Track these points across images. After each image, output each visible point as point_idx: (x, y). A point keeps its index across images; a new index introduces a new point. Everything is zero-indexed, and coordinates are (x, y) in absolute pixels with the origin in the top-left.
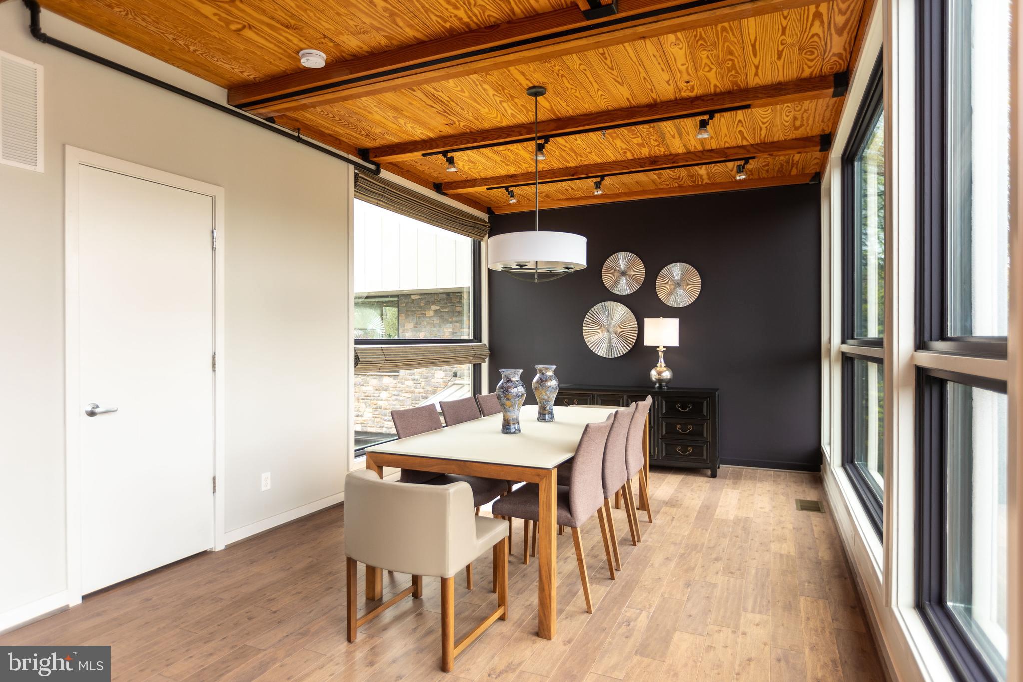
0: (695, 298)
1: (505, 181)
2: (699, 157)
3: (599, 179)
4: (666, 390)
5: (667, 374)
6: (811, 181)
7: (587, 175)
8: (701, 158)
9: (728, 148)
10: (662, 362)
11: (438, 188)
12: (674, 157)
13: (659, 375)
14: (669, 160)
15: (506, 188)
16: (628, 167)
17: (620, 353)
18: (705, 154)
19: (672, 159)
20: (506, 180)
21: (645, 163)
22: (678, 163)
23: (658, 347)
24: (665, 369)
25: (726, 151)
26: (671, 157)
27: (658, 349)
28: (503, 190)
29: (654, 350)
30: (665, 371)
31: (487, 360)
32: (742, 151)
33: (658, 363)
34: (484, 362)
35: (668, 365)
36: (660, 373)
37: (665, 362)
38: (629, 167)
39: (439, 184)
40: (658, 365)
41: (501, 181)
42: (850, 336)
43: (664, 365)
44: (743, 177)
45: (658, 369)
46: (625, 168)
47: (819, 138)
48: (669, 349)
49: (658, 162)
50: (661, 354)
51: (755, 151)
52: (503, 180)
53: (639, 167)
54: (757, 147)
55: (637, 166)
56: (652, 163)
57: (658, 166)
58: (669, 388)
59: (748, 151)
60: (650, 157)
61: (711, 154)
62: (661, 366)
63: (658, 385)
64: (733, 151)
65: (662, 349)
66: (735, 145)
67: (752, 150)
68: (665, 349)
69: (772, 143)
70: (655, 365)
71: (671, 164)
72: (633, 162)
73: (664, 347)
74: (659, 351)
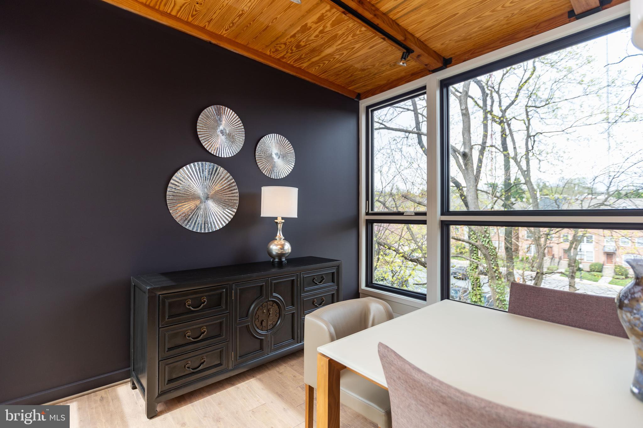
5: (288, 247)
6: (356, 98)
10: (280, 235)
17: (221, 223)
23: (276, 218)
24: (285, 242)
27: (276, 221)
29: (272, 221)
30: (285, 244)
33: (276, 235)
35: (288, 238)
36: (280, 246)
37: (284, 235)
40: (276, 238)
43: (282, 237)
45: (277, 242)
48: (287, 220)
50: (280, 226)
51: (419, 45)
61: (398, 28)
62: (280, 239)
63: (277, 260)
64: (409, 36)
65: (279, 220)
67: (417, 43)
68: (283, 221)
70: (273, 238)
73: (283, 218)
74: (277, 223)
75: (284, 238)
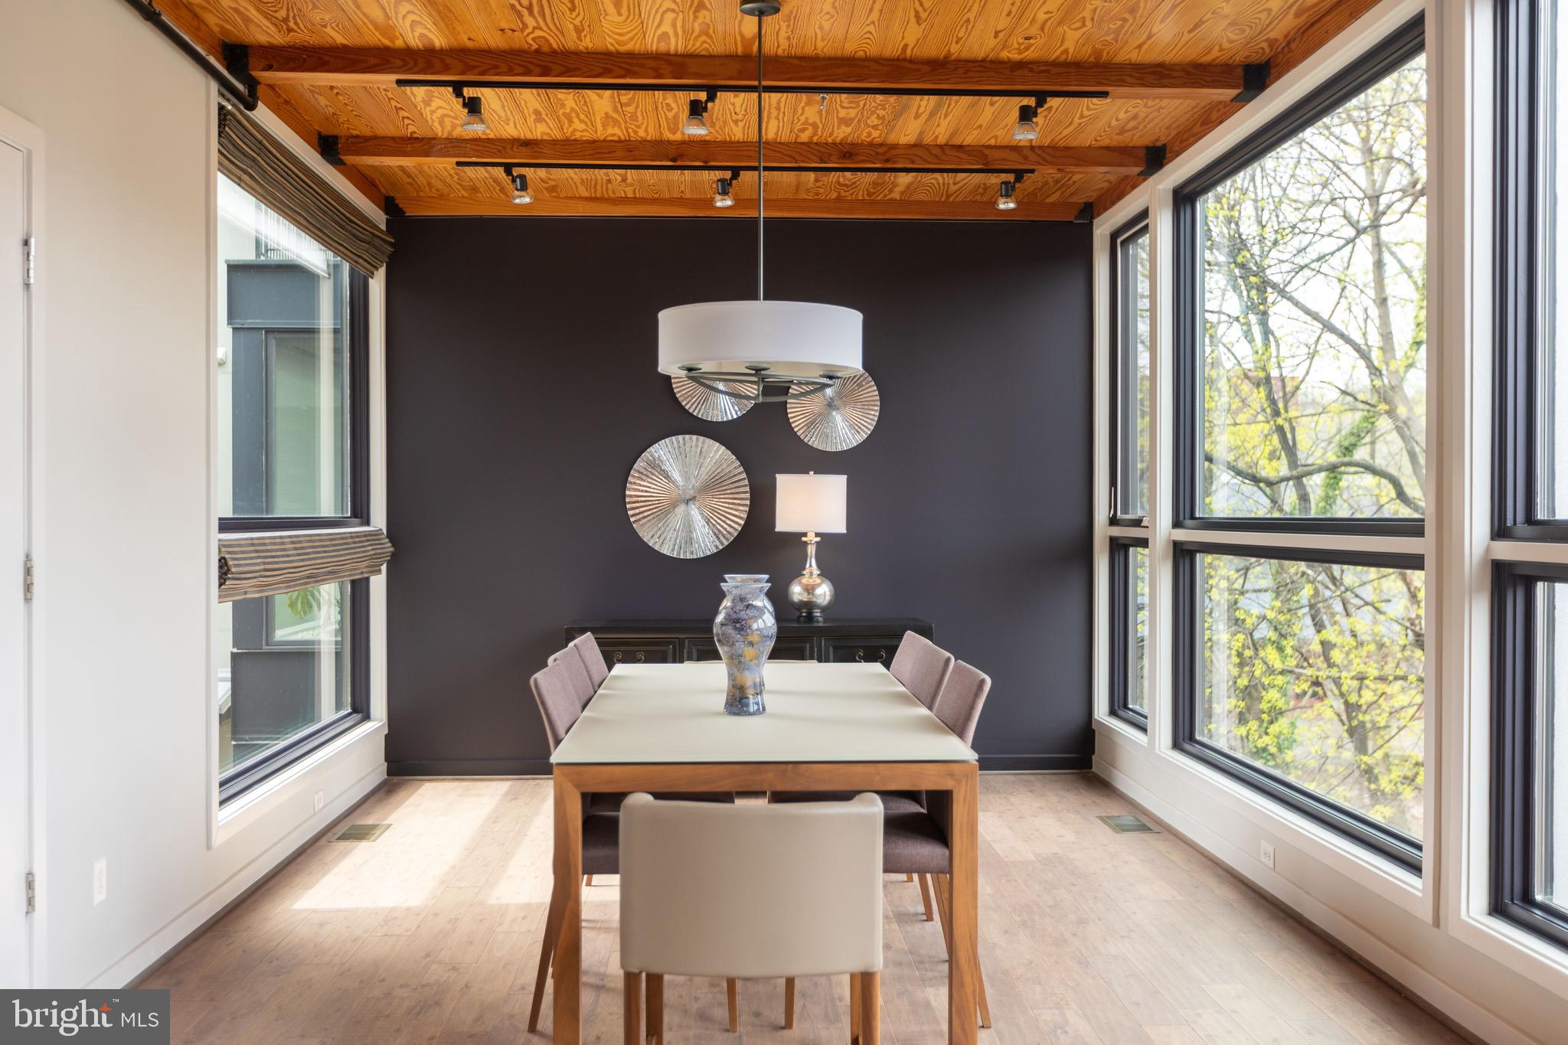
0: (866, 433)
1: (510, 152)
2: (937, 156)
3: (728, 175)
4: (821, 624)
5: (824, 592)
6: (1077, 218)
7: (706, 162)
8: (939, 159)
9: (989, 147)
10: (812, 566)
11: (329, 146)
12: (888, 150)
13: (809, 593)
14: (877, 154)
15: (508, 168)
16: (794, 158)
17: (709, 548)
18: (947, 151)
19: (883, 154)
20: (512, 149)
21: (831, 155)
22: (895, 162)
23: (805, 535)
24: (818, 581)
25: (987, 152)
26: (881, 150)
27: (804, 539)
28: (499, 172)
29: (795, 540)
30: (819, 585)
31: (384, 568)
32: (1013, 156)
33: (804, 569)
34: (379, 571)
35: (825, 574)
36: (810, 589)
37: (819, 566)
38: (797, 158)
39: (331, 136)
40: (804, 572)
41: (499, 151)
42: (1188, 515)
43: (816, 571)
44: (1012, 205)
45: (804, 580)
46: (787, 158)
47: (1144, 152)
48: (827, 540)
49: (857, 154)
50: (811, 550)
51: (1038, 159)
52: (504, 148)
53: (818, 160)
54: (1039, 152)
55: (812, 157)
56: (844, 156)
57: (858, 162)
58: (825, 620)
59: (1026, 158)
60: (840, 143)
61: (959, 155)
62: (811, 574)
64: (997, 154)
65: (811, 538)
66: (1004, 143)
67: (1032, 156)
68: (818, 539)
69: (1067, 148)
70: (798, 572)
71: (880, 163)
72: (805, 148)
73: (817, 535)
74: (806, 543)
75: (818, 573)
